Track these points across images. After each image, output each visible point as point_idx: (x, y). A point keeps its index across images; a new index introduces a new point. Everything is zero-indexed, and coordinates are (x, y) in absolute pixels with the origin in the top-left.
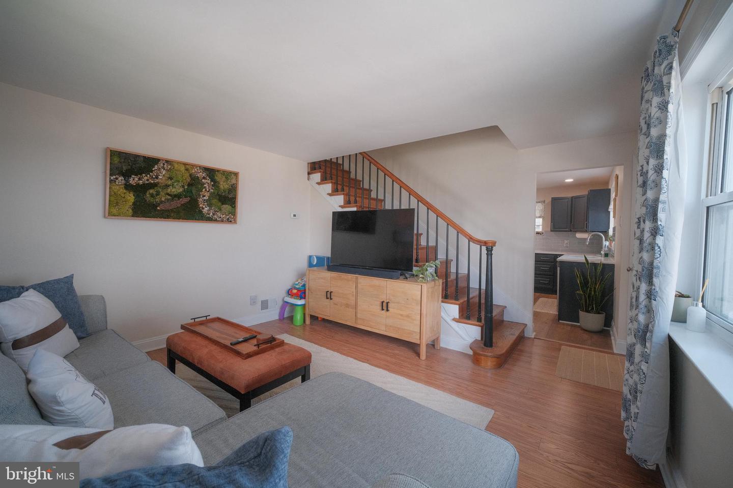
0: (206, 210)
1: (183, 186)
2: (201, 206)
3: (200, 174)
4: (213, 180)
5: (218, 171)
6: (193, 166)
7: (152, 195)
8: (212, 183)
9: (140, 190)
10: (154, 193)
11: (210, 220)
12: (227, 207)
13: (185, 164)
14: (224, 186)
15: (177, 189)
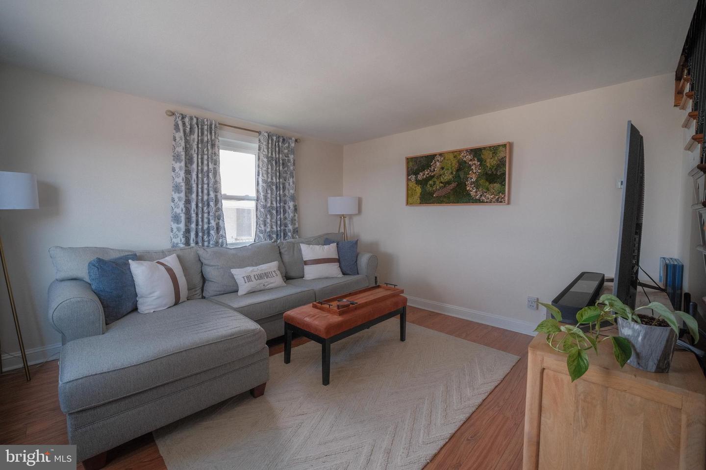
0: (473, 193)
1: (452, 173)
2: (468, 188)
3: (467, 157)
4: (480, 160)
5: (484, 148)
6: (460, 152)
7: (431, 186)
8: (479, 163)
9: (423, 183)
10: (432, 183)
11: (479, 201)
12: (497, 186)
13: (453, 152)
14: (490, 162)
15: (447, 177)
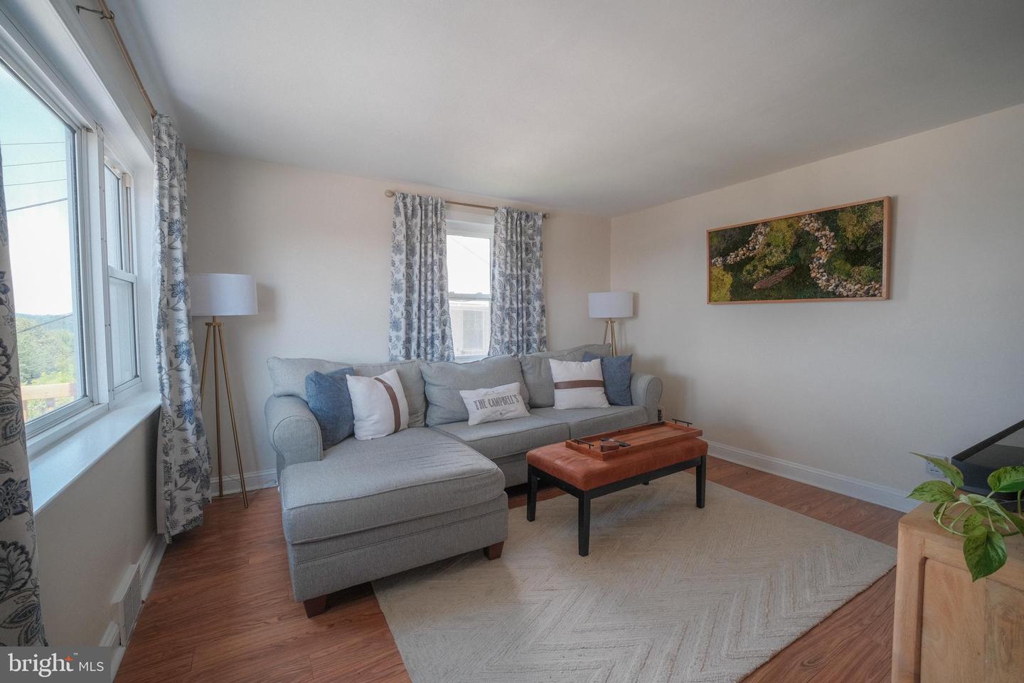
0: (822, 282)
1: (785, 251)
2: (813, 275)
3: (811, 225)
4: (835, 229)
5: (843, 210)
6: (799, 217)
7: (749, 273)
8: (833, 234)
9: (735, 269)
10: (752, 269)
11: (834, 295)
12: (866, 270)
13: (786, 219)
14: (853, 231)
15: (777, 257)
